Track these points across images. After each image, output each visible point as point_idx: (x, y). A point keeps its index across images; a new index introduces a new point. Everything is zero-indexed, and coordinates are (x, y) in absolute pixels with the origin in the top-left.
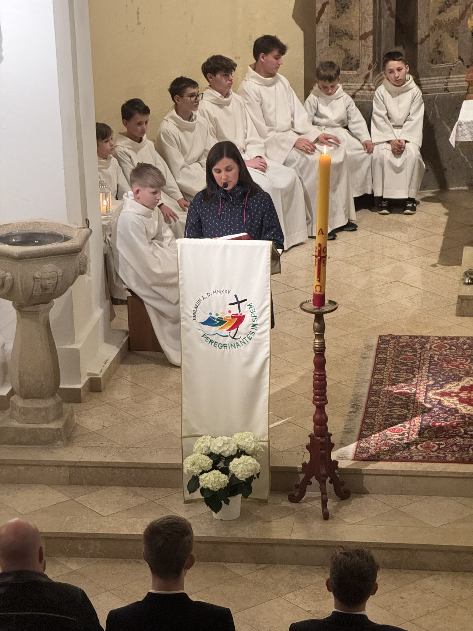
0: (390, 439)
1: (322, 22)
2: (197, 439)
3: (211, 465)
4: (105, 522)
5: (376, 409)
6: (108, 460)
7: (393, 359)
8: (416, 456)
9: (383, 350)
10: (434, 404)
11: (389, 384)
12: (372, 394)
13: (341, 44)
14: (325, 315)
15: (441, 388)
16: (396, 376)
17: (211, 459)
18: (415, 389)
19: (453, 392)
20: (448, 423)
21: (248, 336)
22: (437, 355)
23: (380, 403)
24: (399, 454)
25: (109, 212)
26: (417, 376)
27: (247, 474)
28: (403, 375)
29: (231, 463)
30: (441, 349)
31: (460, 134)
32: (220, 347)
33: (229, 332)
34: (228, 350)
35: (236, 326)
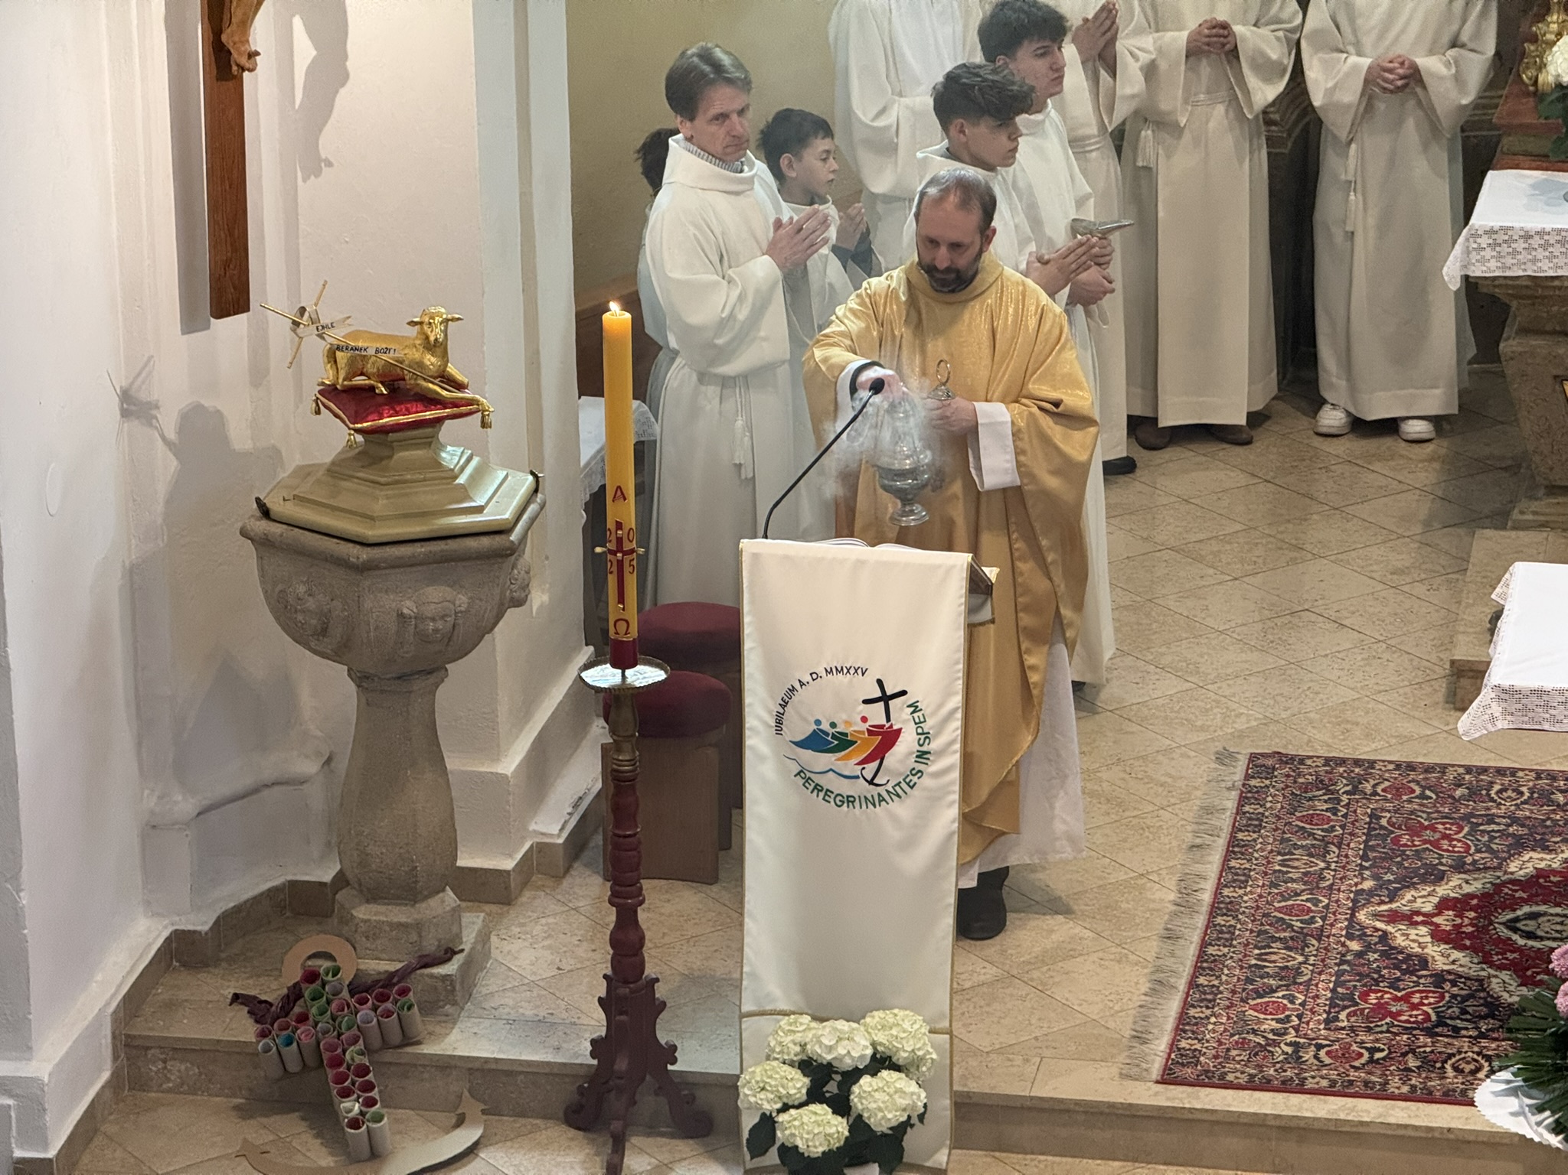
0: (1254, 1032)
2: (776, 1022)
3: (804, 1091)
5: (1226, 950)
7: (1280, 818)
8: (1313, 1077)
9: (1257, 792)
10: (1370, 944)
11: (1264, 885)
12: (1220, 909)
15: (1391, 901)
16: (1283, 863)
17: (805, 1075)
18: (1327, 901)
19: (1418, 913)
20: (1399, 994)
22: (1389, 811)
23: (1237, 933)
24: (1272, 1072)
26: (1333, 866)
27: (895, 1117)
28: (1301, 862)
29: (855, 1089)
30: (1398, 795)
31: (1474, 256)
32: (839, 803)
33: (861, 767)
34: (857, 810)
35: (878, 754)
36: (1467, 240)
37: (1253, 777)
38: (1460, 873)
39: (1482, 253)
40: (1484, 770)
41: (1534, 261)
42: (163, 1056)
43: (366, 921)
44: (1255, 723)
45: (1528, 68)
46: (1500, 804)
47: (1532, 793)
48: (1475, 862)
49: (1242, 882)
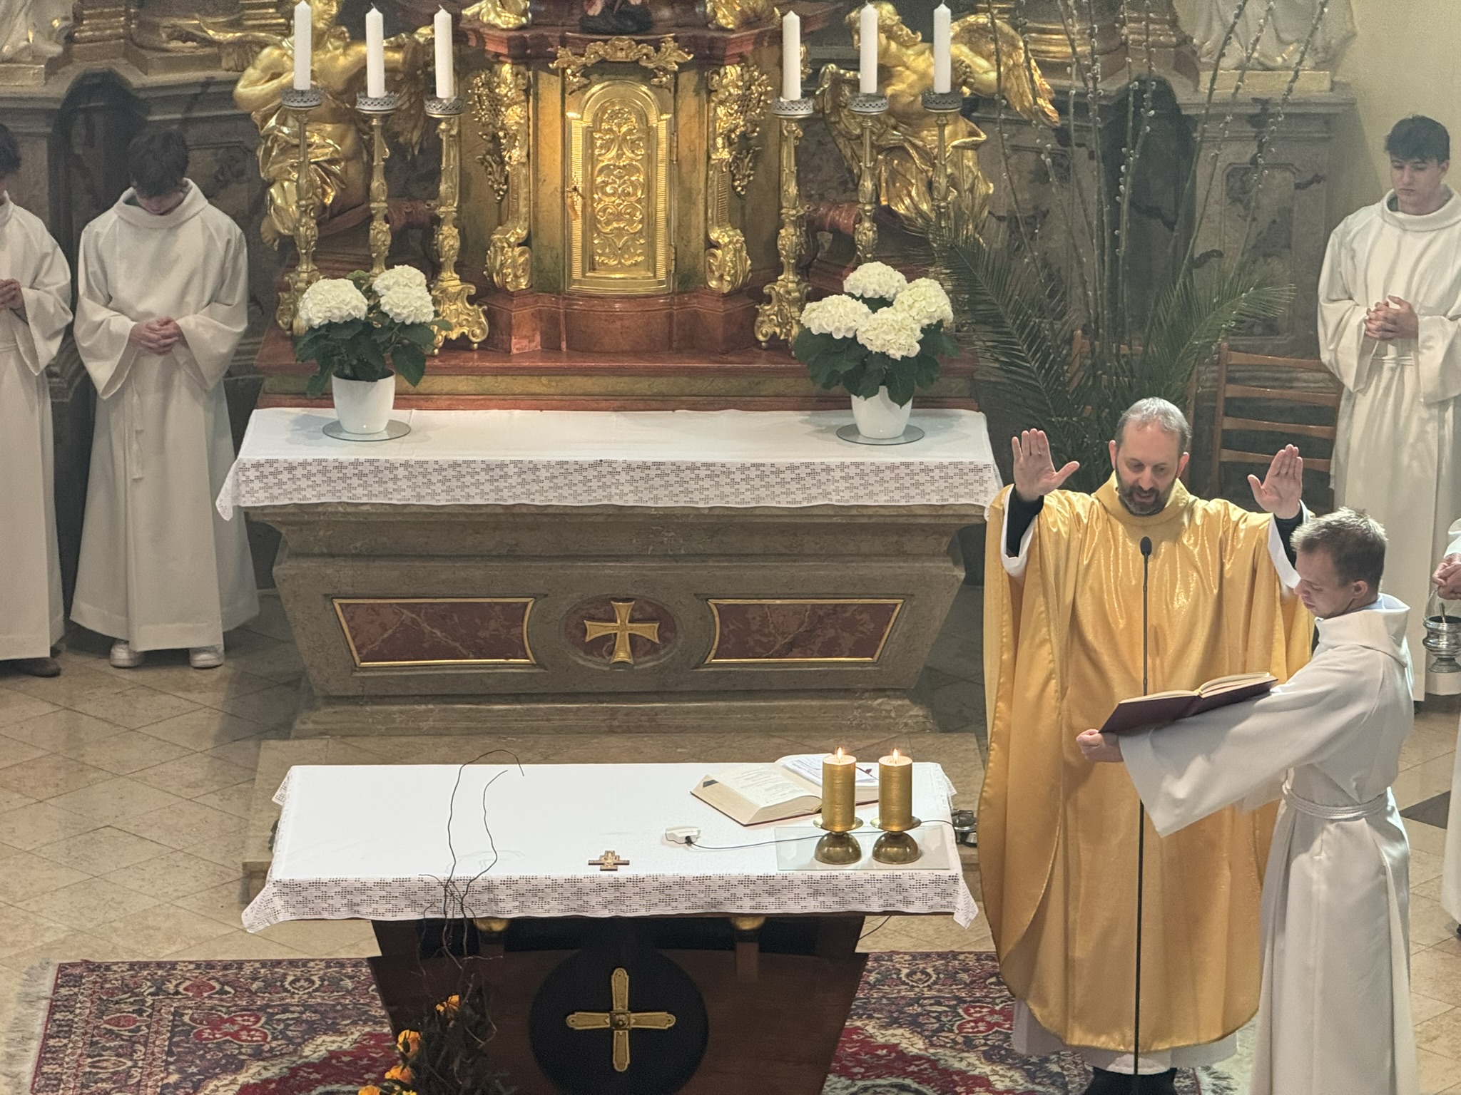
7: (88, 1023)
9: (66, 1000)
11: (75, 1088)
15: (195, 1092)
16: (93, 1065)
22: (191, 1008)
26: (140, 1063)
28: (110, 1063)
30: (200, 994)
31: (243, 489)
36: (237, 473)
37: (62, 986)
38: (258, 1060)
39: (251, 485)
40: (278, 963)
41: (299, 490)
44: (62, 936)
45: (283, 314)
46: (294, 993)
47: (322, 979)
48: (272, 1049)
49: (54, 1085)
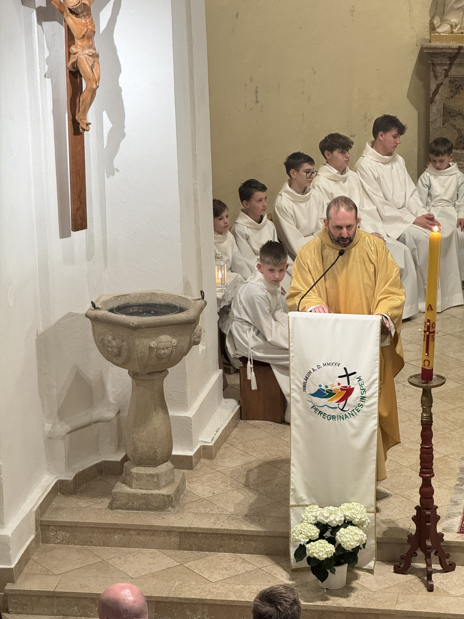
1: (436, 102)
2: (304, 509)
3: (318, 534)
4: (213, 587)
6: (217, 527)
13: (455, 124)
14: (432, 389)
17: (318, 528)
21: (357, 409)
25: (224, 284)
27: (355, 544)
29: (338, 533)
32: (329, 419)
33: (338, 404)
34: (336, 421)
35: (345, 398)
42: (56, 529)
43: (137, 474)
